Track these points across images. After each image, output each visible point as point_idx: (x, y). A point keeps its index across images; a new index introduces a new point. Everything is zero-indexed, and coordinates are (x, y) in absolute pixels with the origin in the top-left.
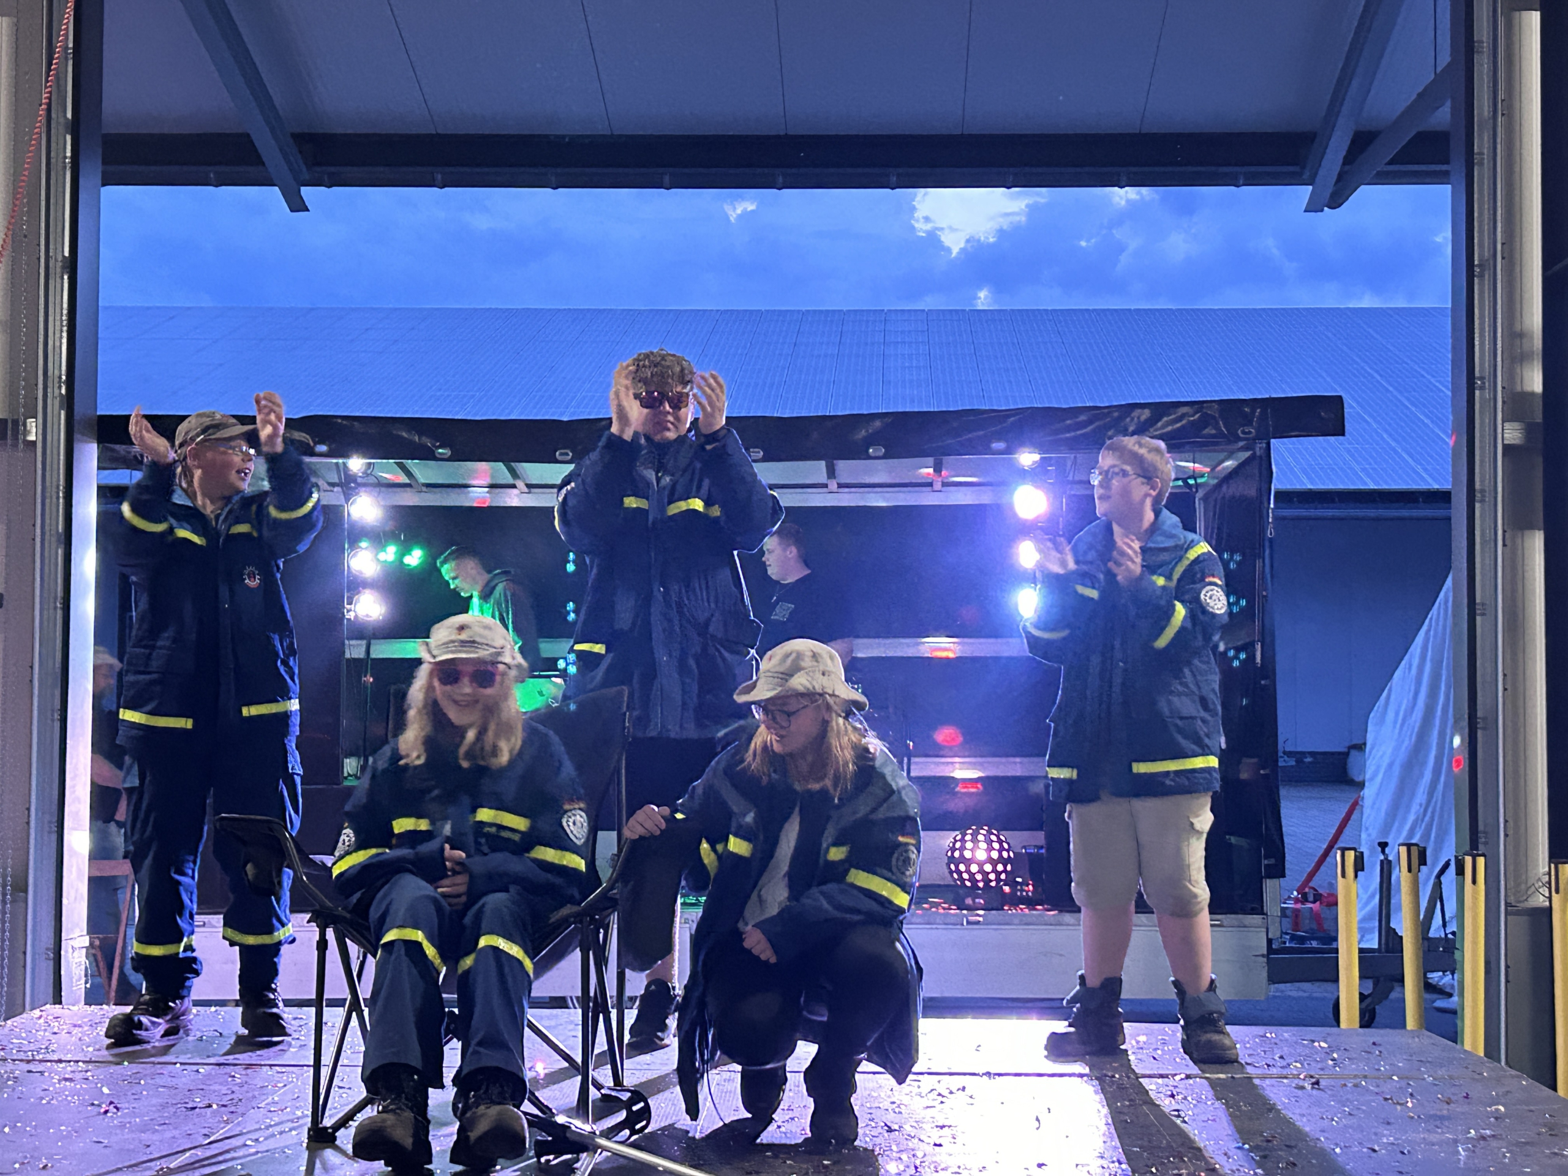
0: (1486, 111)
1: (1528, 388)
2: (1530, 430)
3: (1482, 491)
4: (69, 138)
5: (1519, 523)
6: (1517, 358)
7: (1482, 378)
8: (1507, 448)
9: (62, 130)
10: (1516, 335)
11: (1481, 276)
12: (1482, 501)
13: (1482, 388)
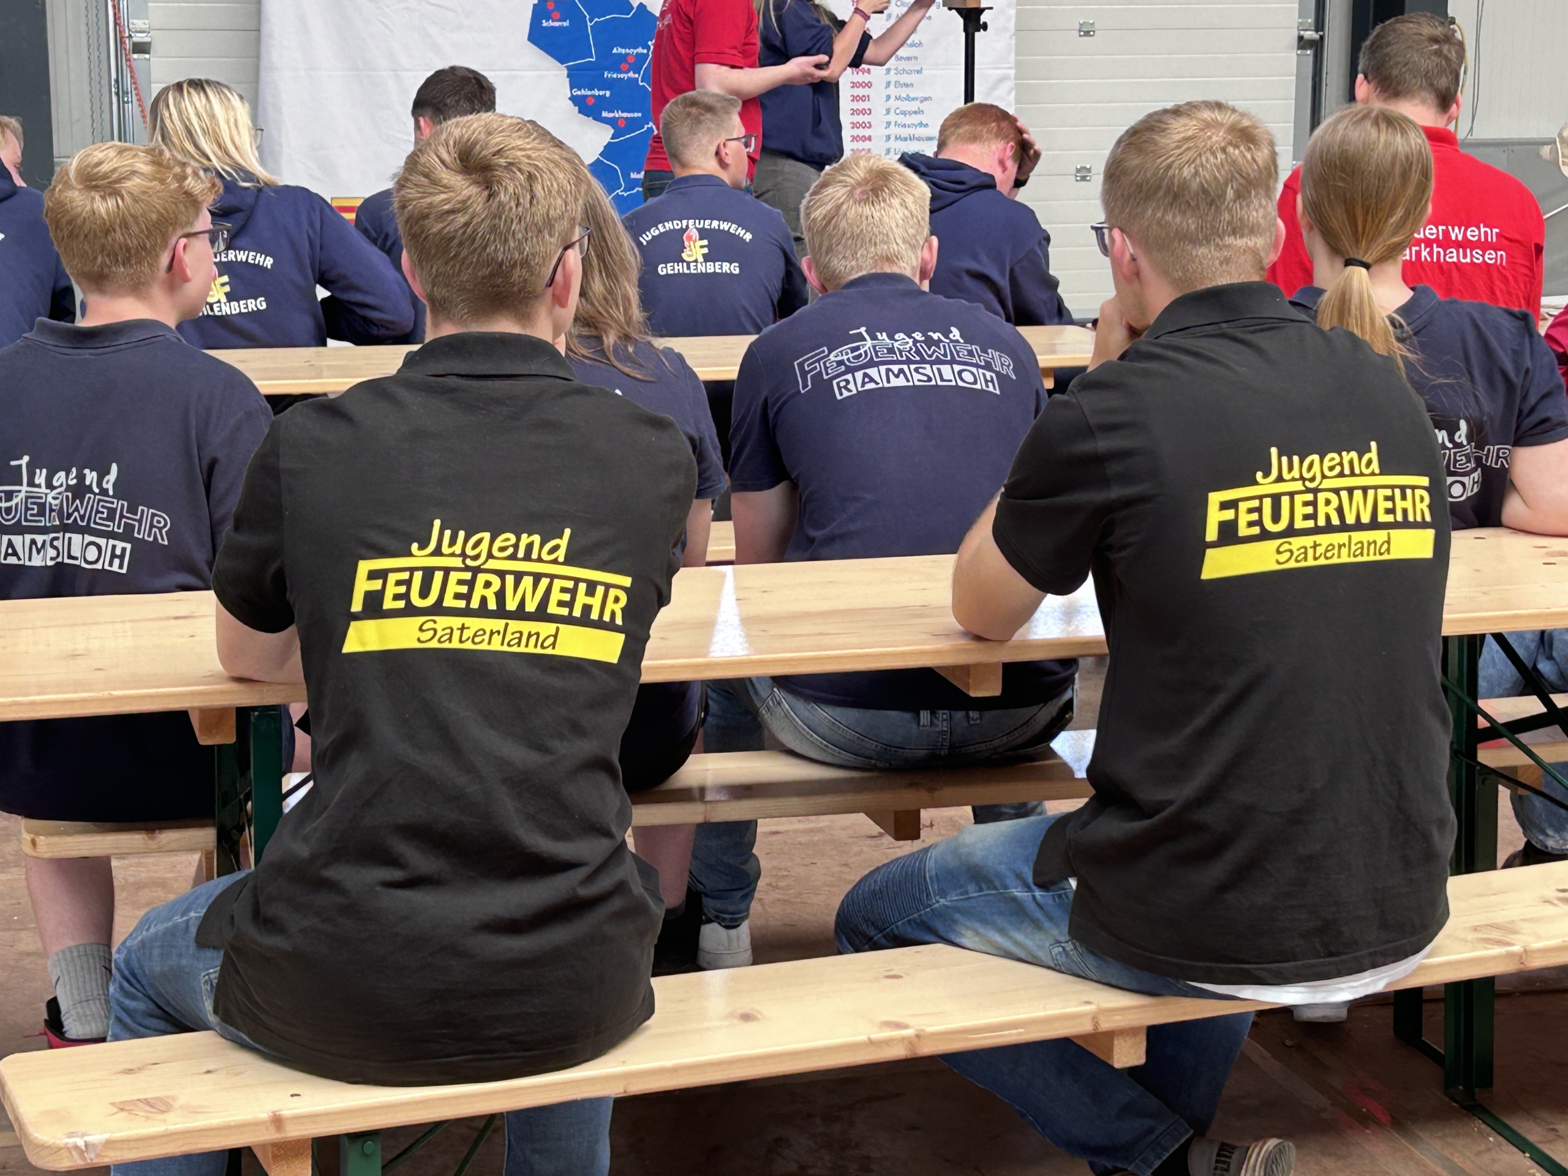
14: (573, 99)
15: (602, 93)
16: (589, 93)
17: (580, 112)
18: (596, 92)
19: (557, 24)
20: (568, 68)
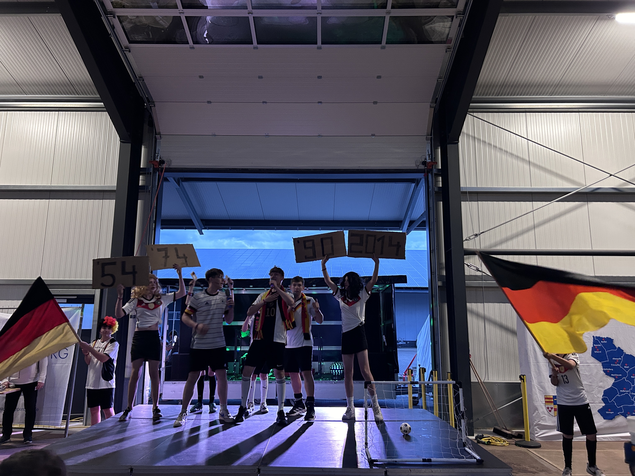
0: (432, 221)
1: (443, 274)
2: (443, 283)
3: (435, 295)
4: (154, 224)
5: (442, 302)
6: (440, 269)
7: (433, 272)
8: (438, 286)
9: (153, 222)
10: (440, 264)
11: (433, 252)
12: (434, 297)
13: (434, 274)
14: (604, 371)
15: (611, 369)
16: (608, 369)
17: (606, 374)
18: (609, 369)
19: (598, 352)
20: (602, 363)
